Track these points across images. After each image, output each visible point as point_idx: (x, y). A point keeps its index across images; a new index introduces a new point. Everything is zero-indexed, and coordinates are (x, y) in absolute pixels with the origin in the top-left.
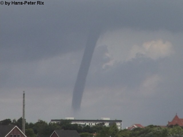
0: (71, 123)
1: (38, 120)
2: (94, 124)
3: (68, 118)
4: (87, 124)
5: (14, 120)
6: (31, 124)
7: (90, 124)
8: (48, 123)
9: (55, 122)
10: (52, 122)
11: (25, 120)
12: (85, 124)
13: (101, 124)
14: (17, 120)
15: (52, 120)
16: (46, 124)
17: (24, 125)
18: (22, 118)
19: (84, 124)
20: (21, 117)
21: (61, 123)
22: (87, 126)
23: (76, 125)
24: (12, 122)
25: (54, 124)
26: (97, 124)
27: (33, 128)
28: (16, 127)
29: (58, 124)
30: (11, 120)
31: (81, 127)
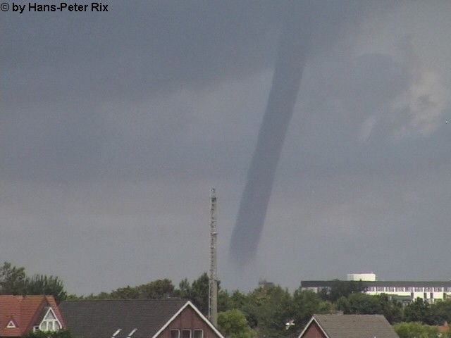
0: (365, 291)
1: (260, 284)
2: (438, 295)
3: (357, 277)
4: (419, 294)
5: (183, 285)
6: (237, 296)
7: (428, 296)
8: (292, 293)
9: (315, 290)
10: (303, 289)
11: (218, 283)
12: (412, 294)
14: (191, 285)
15: (305, 284)
16: (287, 296)
18: (209, 275)
19: (408, 294)
20: (205, 274)
21: (332, 292)
22: (419, 300)
23: (385, 297)
24: (177, 287)
25: (311, 295)
26: (448, 293)
27: (243, 307)
28: (189, 305)
29: (323, 296)
30: (173, 283)
31: (400, 305)
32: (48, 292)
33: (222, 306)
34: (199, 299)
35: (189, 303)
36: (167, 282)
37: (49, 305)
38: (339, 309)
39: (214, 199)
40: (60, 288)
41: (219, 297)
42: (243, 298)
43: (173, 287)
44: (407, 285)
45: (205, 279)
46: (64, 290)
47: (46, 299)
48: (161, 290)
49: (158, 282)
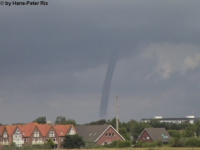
0: (160, 121)
1: (130, 120)
2: (180, 122)
3: (157, 118)
4: (174, 122)
6: (124, 124)
7: (177, 122)
9: (146, 121)
10: (143, 121)
11: (118, 120)
13: (186, 122)
14: (111, 121)
15: (143, 120)
16: (138, 123)
17: (117, 124)
19: (171, 122)
20: (115, 118)
21: (150, 122)
22: (174, 123)
23: (165, 123)
24: (107, 122)
25: (144, 123)
26: (182, 121)
27: (125, 126)
28: (110, 127)
29: (148, 123)
30: (106, 120)
31: (169, 125)
32: (72, 124)
33: (120, 126)
34: (113, 125)
35: (111, 126)
36: (104, 120)
37: (72, 127)
38: (152, 126)
39: (117, 97)
40: (75, 122)
41: (119, 124)
42: (125, 124)
43: (106, 121)
44: (171, 119)
45: (115, 119)
46: (76, 123)
47: (71, 126)
48: (102, 122)
49: (102, 120)
